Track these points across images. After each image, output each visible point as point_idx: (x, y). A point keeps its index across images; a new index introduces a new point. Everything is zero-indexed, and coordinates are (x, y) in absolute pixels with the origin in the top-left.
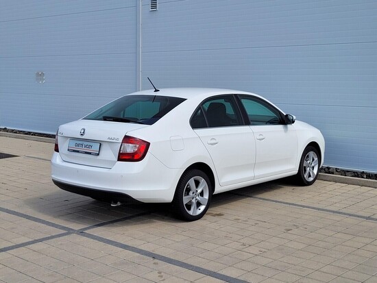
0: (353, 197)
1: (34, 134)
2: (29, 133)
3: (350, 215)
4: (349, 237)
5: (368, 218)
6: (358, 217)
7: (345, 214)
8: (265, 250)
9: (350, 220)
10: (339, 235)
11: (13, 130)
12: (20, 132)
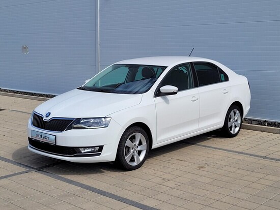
0: (255, 141)
1: (21, 93)
2: (17, 92)
3: (251, 155)
4: (248, 173)
5: (265, 157)
6: (257, 156)
7: (247, 154)
8: (180, 184)
9: (250, 159)
10: (240, 171)
11: (5, 90)
12: (11, 91)
